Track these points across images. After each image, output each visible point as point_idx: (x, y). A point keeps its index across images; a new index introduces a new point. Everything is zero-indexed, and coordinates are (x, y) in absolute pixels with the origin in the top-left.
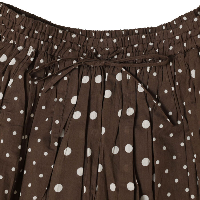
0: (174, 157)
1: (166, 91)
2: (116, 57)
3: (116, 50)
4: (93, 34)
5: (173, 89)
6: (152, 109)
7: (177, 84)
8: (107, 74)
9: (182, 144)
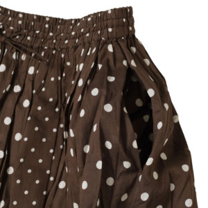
0: (44, 140)
1: (52, 79)
2: (17, 37)
3: (19, 30)
4: (9, 13)
5: (59, 78)
6: (36, 92)
7: (64, 75)
8: (6, 50)
9: (55, 130)
